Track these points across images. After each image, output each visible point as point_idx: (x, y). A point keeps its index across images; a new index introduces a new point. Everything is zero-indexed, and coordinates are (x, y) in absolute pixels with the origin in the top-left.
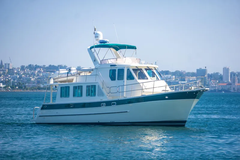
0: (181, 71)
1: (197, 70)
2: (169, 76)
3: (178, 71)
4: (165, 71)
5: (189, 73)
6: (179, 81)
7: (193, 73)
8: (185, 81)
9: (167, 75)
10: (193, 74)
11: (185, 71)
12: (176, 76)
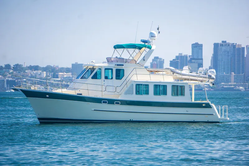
0: (53, 66)
1: (73, 65)
2: (39, 72)
3: (49, 65)
4: (33, 66)
5: (63, 68)
6: (51, 78)
7: (68, 68)
8: (58, 78)
9: (36, 71)
10: (68, 70)
11: (58, 67)
12: (48, 72)
